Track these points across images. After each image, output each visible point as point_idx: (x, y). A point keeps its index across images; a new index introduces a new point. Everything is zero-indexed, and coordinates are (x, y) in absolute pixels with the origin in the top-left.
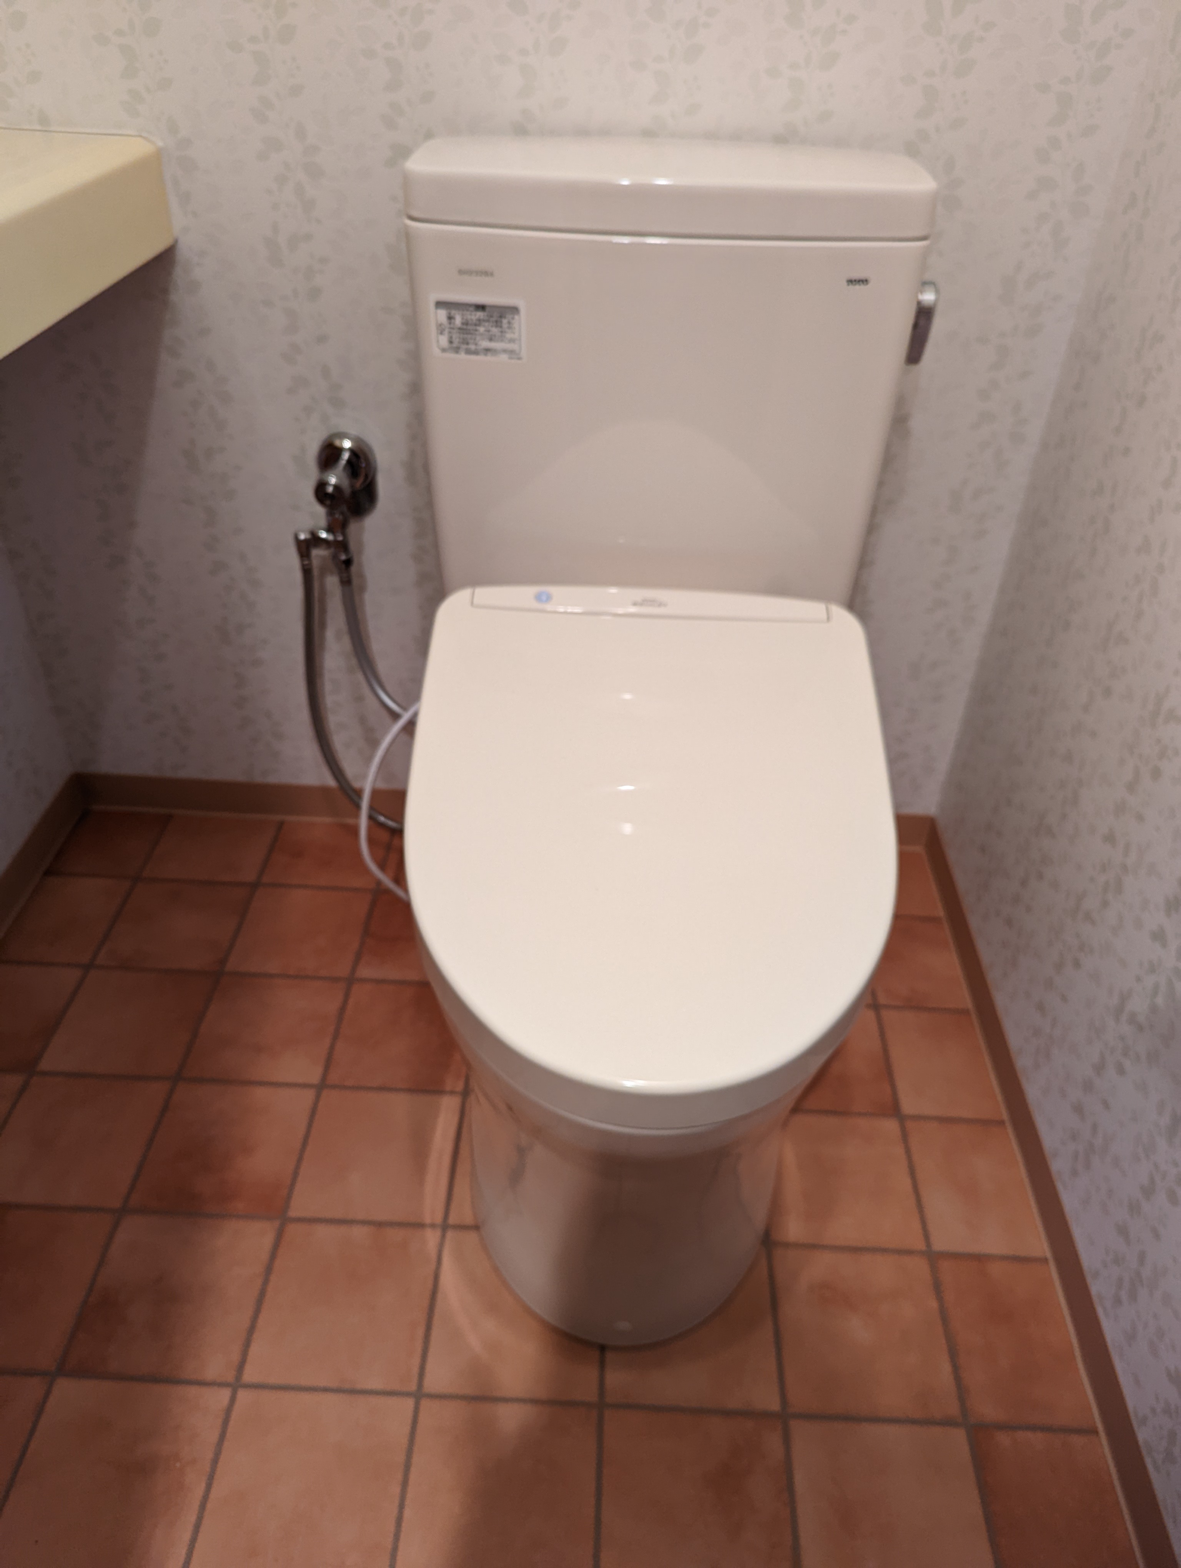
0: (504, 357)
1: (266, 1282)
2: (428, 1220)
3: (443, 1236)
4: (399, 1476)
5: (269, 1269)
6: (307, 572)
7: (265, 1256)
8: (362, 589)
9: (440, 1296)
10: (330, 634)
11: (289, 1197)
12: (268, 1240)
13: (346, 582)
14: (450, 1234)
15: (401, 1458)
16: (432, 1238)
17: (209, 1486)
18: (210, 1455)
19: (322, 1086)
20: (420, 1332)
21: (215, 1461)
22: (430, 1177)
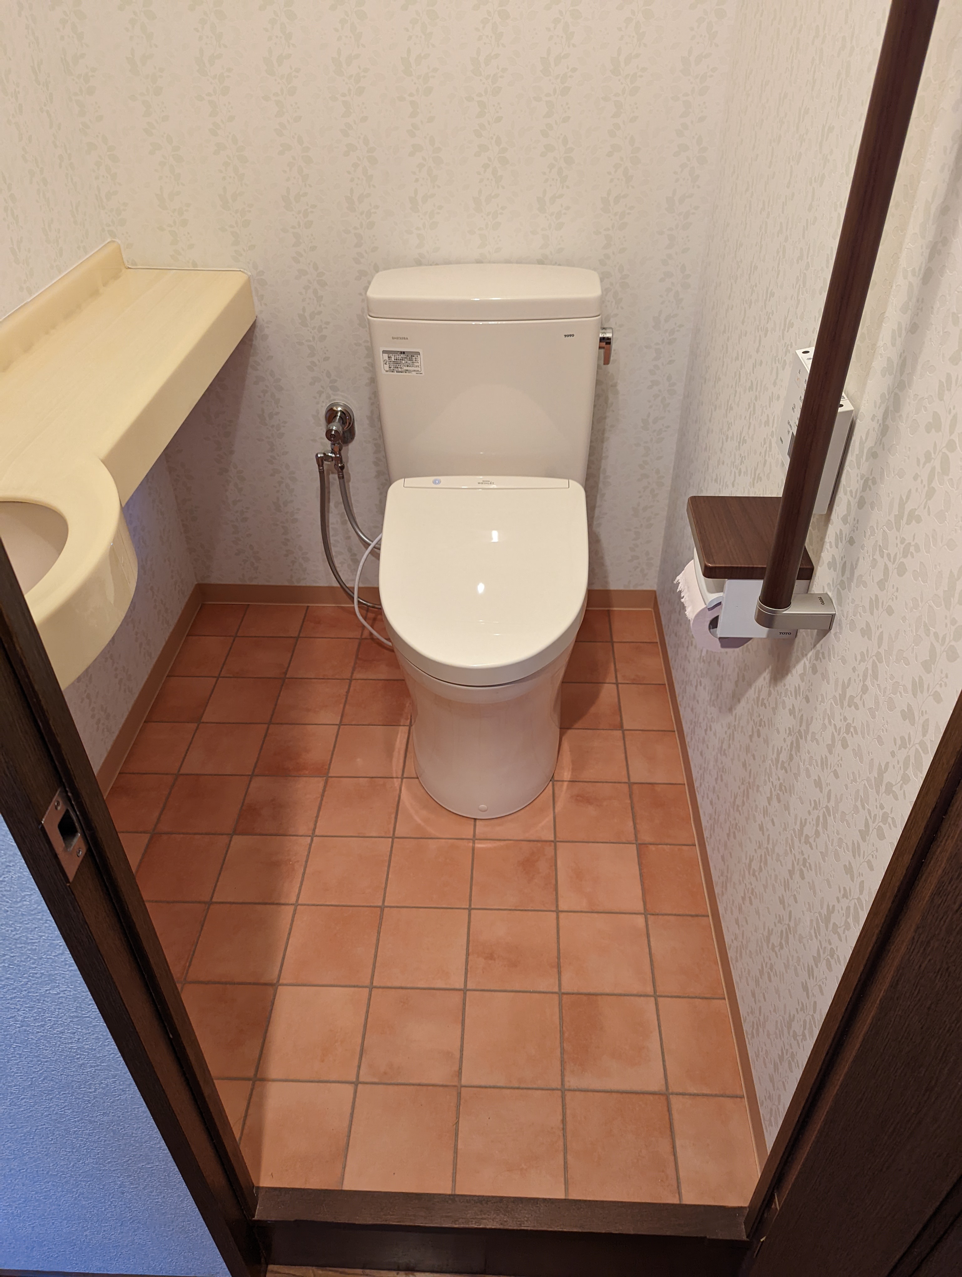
0: (414, 373)
1: (322, 800)
2: (394, 776)
3: (402, 782)
4: (387, 864)
5: (323, 796)
6: (321, 473)
7: (321, 790)
8: (349, 481)
9: (401, 803)
10: (332, 505)
11: (329, 769)
12: (321, 785)
13: (341, 477)
14: (404, 780)
15: (387, 858)
16: (397, 782)
17: (305, 870)
18: (305, 859)
19: (340, 725)
20: (393, 816)
21: (307, 862)
22: (395, 760)
